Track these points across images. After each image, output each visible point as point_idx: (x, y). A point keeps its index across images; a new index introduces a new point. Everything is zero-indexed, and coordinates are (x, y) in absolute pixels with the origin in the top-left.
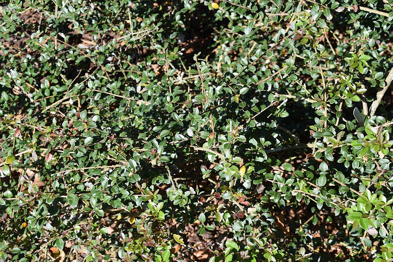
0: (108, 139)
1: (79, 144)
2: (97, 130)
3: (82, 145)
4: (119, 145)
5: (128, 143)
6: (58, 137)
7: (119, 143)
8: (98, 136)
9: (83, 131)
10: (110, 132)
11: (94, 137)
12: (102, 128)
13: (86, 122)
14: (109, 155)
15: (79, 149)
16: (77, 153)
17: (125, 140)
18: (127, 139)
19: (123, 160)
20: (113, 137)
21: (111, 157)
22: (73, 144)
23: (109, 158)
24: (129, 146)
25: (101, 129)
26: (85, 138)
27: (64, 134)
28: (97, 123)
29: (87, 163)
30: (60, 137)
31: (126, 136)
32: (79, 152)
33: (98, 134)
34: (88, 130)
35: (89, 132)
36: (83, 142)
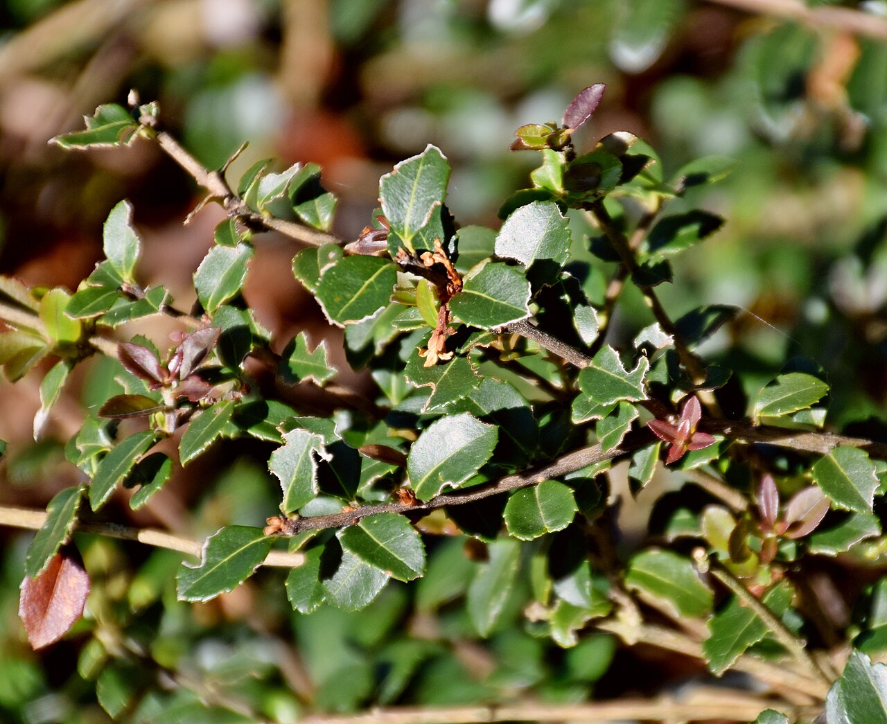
0: (638, 438)
1: (355, 480)
2: (538, 344)
3: (380, 485)
4: (738, 502)
5: (834, 482)
6: (155, 405)
7: (741, 479)
8: (541, 408)
9: (394, 346)
10: (662, 376)
11: (498, 418)
12: (588, 326)
13: (437, 274)
14: (634, 596)
15: (354, 531)
16: (330, 565)
17: (802, 460)
18: (825, 445)
19: (770, 650)
20: (687, 423)
21: (651, 615)
22: (301, 483)
23: (629, 627)
24: (834, 519)
25: (572, 339)
26: (414, 423)
27: (212, 376)
28: (541, 273)
29: (404, 658)
30: (168, 397)
31: (819, 416)
32: (352, 564)
33: (544, 385)
34: (451, 344)
35: (462, 372)
36: (397, 458)
